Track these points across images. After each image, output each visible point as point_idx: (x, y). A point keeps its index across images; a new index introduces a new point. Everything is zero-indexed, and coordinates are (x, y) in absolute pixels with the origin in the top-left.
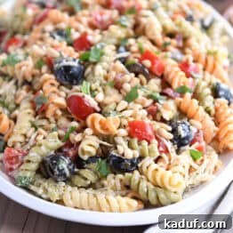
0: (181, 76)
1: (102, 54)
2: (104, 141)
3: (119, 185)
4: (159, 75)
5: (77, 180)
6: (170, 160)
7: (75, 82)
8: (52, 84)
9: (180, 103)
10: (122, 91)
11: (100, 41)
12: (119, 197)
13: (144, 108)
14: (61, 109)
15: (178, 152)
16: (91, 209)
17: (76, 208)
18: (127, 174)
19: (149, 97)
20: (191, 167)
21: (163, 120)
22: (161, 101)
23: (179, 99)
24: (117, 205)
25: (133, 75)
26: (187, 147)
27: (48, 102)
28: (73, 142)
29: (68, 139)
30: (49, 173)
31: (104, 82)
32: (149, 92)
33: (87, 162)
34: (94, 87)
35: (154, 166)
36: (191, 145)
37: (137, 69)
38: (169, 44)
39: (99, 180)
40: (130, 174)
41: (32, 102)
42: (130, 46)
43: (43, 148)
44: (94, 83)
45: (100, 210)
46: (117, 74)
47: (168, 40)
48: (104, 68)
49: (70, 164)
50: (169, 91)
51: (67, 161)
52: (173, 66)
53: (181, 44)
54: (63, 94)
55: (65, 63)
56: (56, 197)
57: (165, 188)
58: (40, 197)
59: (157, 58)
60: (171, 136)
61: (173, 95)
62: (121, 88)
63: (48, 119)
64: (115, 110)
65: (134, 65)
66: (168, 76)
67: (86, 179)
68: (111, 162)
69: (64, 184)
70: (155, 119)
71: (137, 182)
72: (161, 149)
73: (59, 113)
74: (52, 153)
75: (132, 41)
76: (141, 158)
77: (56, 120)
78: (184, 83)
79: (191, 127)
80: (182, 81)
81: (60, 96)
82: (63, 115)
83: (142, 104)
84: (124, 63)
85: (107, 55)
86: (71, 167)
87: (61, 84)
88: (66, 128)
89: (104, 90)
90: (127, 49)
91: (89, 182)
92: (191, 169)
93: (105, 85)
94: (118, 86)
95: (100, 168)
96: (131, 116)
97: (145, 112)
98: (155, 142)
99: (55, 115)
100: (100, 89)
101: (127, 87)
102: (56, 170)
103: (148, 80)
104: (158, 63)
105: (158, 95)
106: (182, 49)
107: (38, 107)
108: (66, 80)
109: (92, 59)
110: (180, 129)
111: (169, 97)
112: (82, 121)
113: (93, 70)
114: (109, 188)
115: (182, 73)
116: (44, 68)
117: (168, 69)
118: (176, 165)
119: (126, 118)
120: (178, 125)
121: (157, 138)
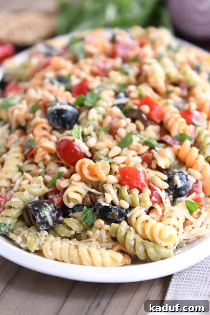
0: (181, 123)
1: (98, 99)
2: (92, 188)
3: (104, 236)
4: (159, 121)
5: (61, 229)
6: (163, 211)
7: (68, 126)
8: (44, 129)
9: (179, 150)
10: (116, 137)
11: (98, 87)
12: (104, 250)
13: (139, 155)
14: (51, 154)
15: (173, 203)
16: (72, 262)
17: (56, 260)
18: (113, 225)
19: (145, 143)
20: (187, 220)
21: (159, 169)
22: (157, 149)
23: (177, 146)
24: (100, 258)
25: (129, 120)
26: (184, 199)
27: (37, 146)
28: (58, 188)
29: (54, 185)
30: (32, 220)
31: (99, 127)
32: (145, 139)
33: (73, 210)
34: (86, 131)
35: (145, 217)
36: (187, 197)
37: (135, 115)
38: (172, 92)
39: (85, 230)
40: (116, 225)
41: (22, 146)
42: (130, 92)
43: (25, 193)
44: (87, 127)
45: (81, 263)
46: (112, 119)
47: (171, 88)
48: (99, 113)
49: (53, 212)
50: (168, 139)
51: (50, 208)
52: (174, 113)
53: (185, 93)
54: (54, 138)
55: (58, 106)
56: (35, 248)
57: (155, 242)
58: (19, 247)
59: (156, 105)
60: (167, 186)
61: (171, 143)
62: (116, 133)
63: (36, 164)
64: (107, 156)
65: (132, 110)
66: (167, 123)
67: (70, 229)
68: (98, 211)
69: (46, 233)
70: (149, 167)
71: (123, 233)
72: (154, 198)
73: (48, 157)
74: (37, 199)
75: (132, 88)
76: (131, 208)
77: (46, 166)
78: (183, 130)
79: (189, 177)
80: (182, 128)
81: (50, 140)
82: (52, 160)
83: (137, 151)
84: (121, 109)
85: (104, 100)
86: (54, 215)
87: (54, 129)
88: (54, 174)
89: (98, 136)
90: (127, 95)
91: (73, 233)
92: (186, 222)
93: (99, 130)
94: (112, 132)
95: (86, 217)
96: (123, 163)
97: (139, 160)
98: (147, 191)
99: (44, 160)
100: (94, 134)
101: (122, 132)
102: (37, 217)
103: (146, 126)
104: (156, 109)
105: (155, 142)
106: (186, 99)
107: (27, 151)
108: (59, 124)
109: (87, 103)
110: (177, 178)
111: (167, 145)
112: (72, 167)
113: (87, 114)
114: (94, 240)
115: (183, 120)
116: (39, 113)
117: (168, 115)
118: (169, 217)
119: (118, 165)
120: (174, 173)
121: (150, 187)
